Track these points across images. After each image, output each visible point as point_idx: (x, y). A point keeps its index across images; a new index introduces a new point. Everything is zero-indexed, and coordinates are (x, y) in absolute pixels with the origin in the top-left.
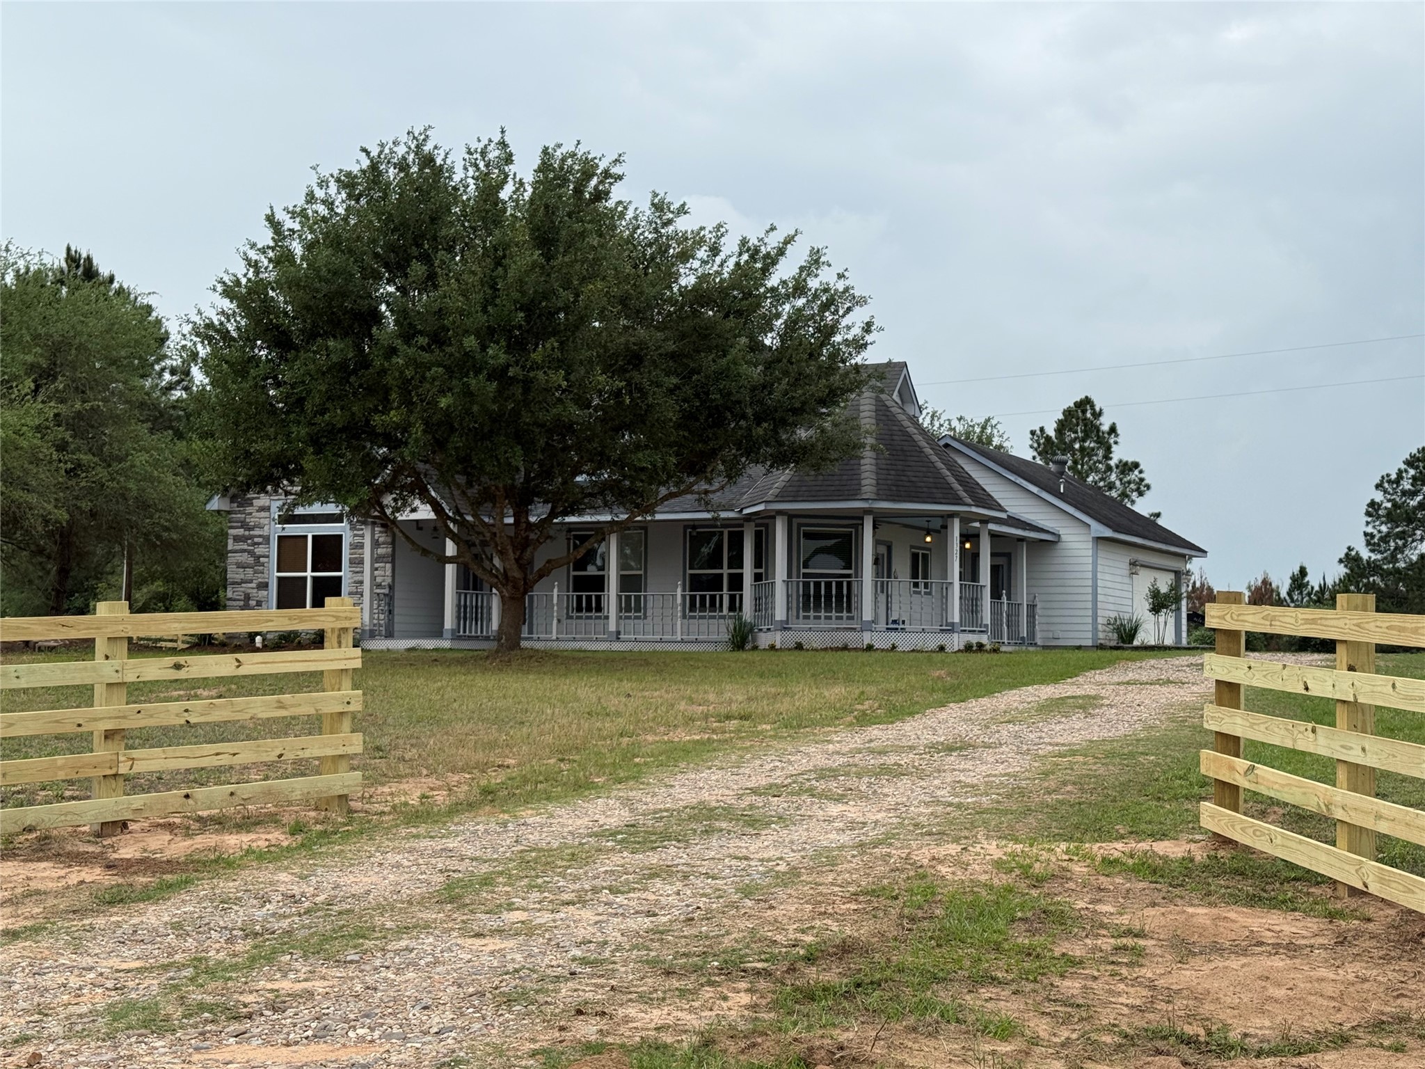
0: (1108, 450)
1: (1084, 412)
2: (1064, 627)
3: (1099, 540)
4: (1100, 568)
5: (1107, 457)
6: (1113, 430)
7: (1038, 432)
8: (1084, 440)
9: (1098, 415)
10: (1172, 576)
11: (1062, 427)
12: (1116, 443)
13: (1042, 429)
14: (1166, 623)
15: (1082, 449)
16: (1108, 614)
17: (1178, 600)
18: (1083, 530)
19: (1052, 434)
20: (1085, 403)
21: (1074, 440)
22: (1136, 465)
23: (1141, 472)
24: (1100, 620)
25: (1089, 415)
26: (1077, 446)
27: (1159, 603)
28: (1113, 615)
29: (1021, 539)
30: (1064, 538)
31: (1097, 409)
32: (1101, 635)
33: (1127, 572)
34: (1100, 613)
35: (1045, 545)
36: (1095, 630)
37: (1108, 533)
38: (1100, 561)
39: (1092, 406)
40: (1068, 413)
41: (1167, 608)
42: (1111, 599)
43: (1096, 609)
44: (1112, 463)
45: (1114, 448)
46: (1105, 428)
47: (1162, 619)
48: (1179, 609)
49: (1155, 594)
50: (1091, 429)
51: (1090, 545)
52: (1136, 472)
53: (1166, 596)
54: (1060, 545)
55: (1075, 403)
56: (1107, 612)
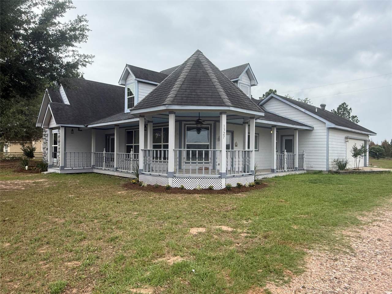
0: (349, 113)
1: (344, 105)
2: (315, 163)
3: (330, 129)
4: (330, 140)
5: (349, 115)
6: (350, 109)
7: (333, 110)
8: (343, 111)
9: (347, 106)
10: (363, 142)
11: (338, 109)
12: (351, 112)
13: (334, 110)
14: (359, 161)
15: (343, 113)
16: (333, 158)
17: (365, 152)
18: (323, 125)
19: (336, 111)
20: (344, 104)
21: (341, 112)
22: (356, 116)
23: (357, 118)
24: (330, 160)
25: (345, 106)
26: (342, 113)
27: (357, 153)
28: (336, 158)
29: (296, 129)
30: (315, 128)
31: (347, 105)
32: (330, 166)
33: (344, 141)
34: (330, 157)
35: (307, 131)
36: (328, 164)
37: (333, 126)
38: (330, 137)
39: (346, 104)
40: (340, 106)
41: (360, 155)
42: (336, 152)
43: (328, 156)
44: (350, 116)
45: (351, 113)
46: (349, 109)
47: (358, 159)
48: (365, 155)
49: (355, 149)
50: (345, 109)
51: (326, 131)
52: (356, 118)
53: (360, 150)
54: (314, 131)
55: (342, 104)
56: (333, 157)
